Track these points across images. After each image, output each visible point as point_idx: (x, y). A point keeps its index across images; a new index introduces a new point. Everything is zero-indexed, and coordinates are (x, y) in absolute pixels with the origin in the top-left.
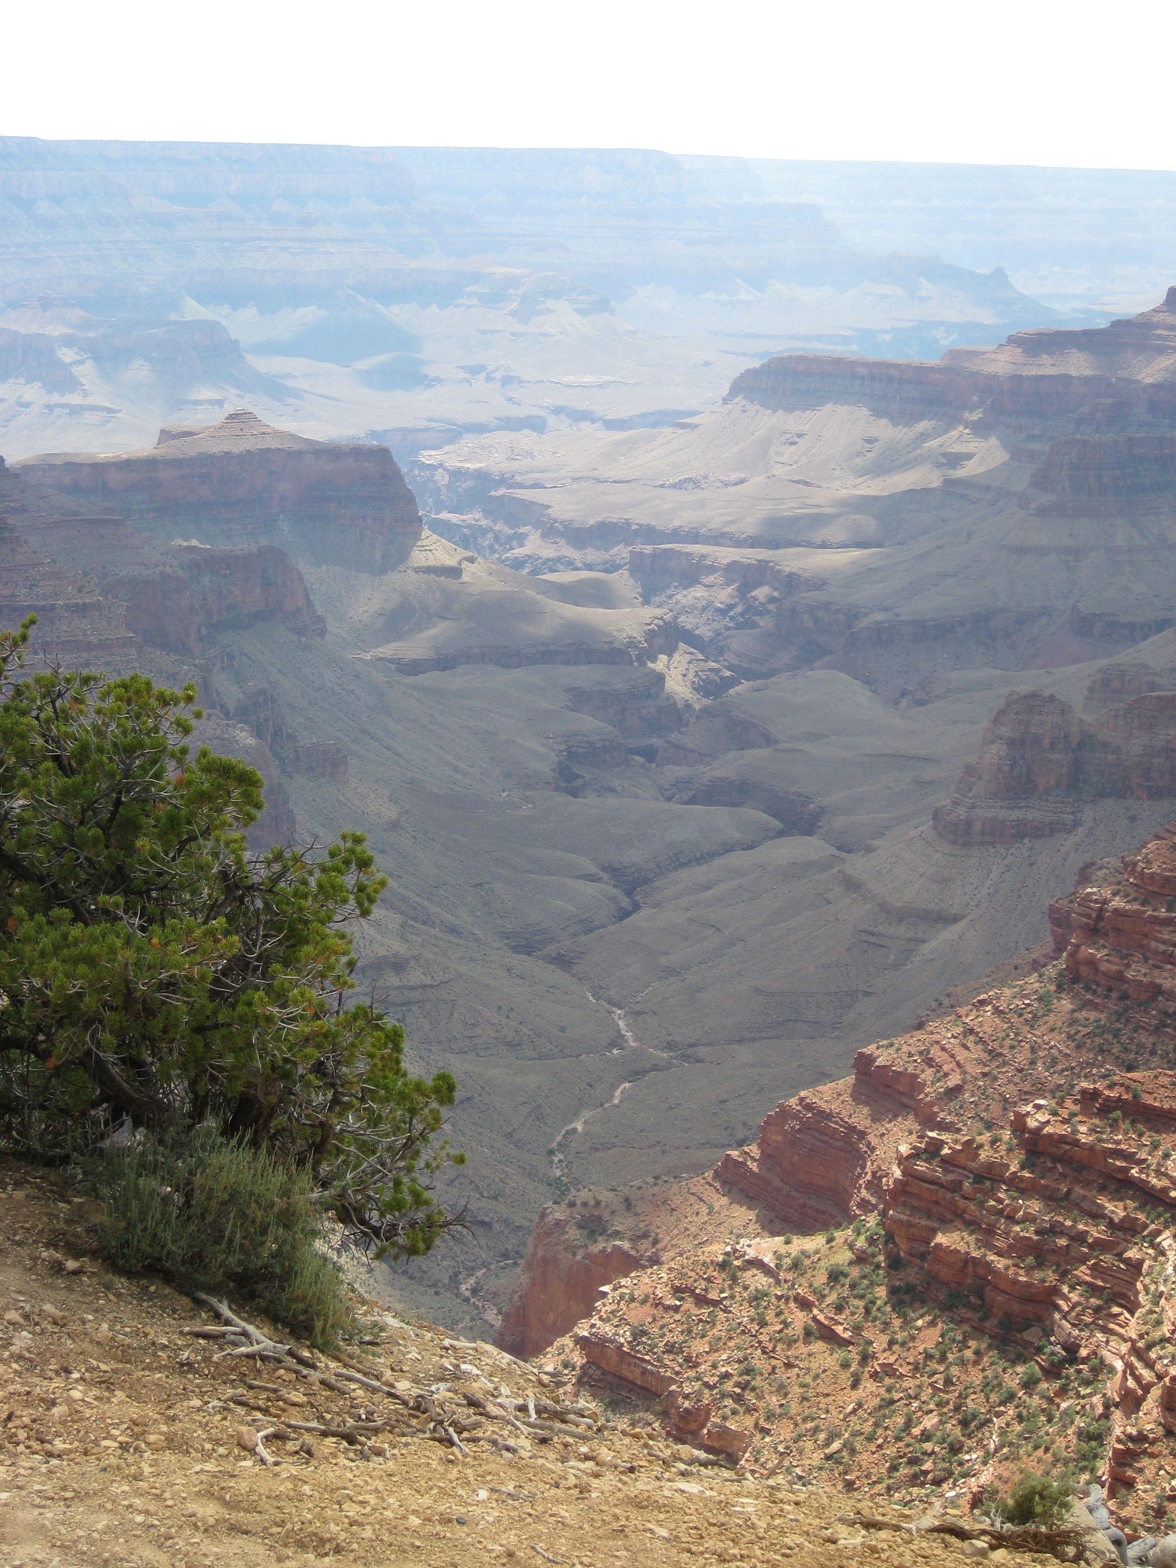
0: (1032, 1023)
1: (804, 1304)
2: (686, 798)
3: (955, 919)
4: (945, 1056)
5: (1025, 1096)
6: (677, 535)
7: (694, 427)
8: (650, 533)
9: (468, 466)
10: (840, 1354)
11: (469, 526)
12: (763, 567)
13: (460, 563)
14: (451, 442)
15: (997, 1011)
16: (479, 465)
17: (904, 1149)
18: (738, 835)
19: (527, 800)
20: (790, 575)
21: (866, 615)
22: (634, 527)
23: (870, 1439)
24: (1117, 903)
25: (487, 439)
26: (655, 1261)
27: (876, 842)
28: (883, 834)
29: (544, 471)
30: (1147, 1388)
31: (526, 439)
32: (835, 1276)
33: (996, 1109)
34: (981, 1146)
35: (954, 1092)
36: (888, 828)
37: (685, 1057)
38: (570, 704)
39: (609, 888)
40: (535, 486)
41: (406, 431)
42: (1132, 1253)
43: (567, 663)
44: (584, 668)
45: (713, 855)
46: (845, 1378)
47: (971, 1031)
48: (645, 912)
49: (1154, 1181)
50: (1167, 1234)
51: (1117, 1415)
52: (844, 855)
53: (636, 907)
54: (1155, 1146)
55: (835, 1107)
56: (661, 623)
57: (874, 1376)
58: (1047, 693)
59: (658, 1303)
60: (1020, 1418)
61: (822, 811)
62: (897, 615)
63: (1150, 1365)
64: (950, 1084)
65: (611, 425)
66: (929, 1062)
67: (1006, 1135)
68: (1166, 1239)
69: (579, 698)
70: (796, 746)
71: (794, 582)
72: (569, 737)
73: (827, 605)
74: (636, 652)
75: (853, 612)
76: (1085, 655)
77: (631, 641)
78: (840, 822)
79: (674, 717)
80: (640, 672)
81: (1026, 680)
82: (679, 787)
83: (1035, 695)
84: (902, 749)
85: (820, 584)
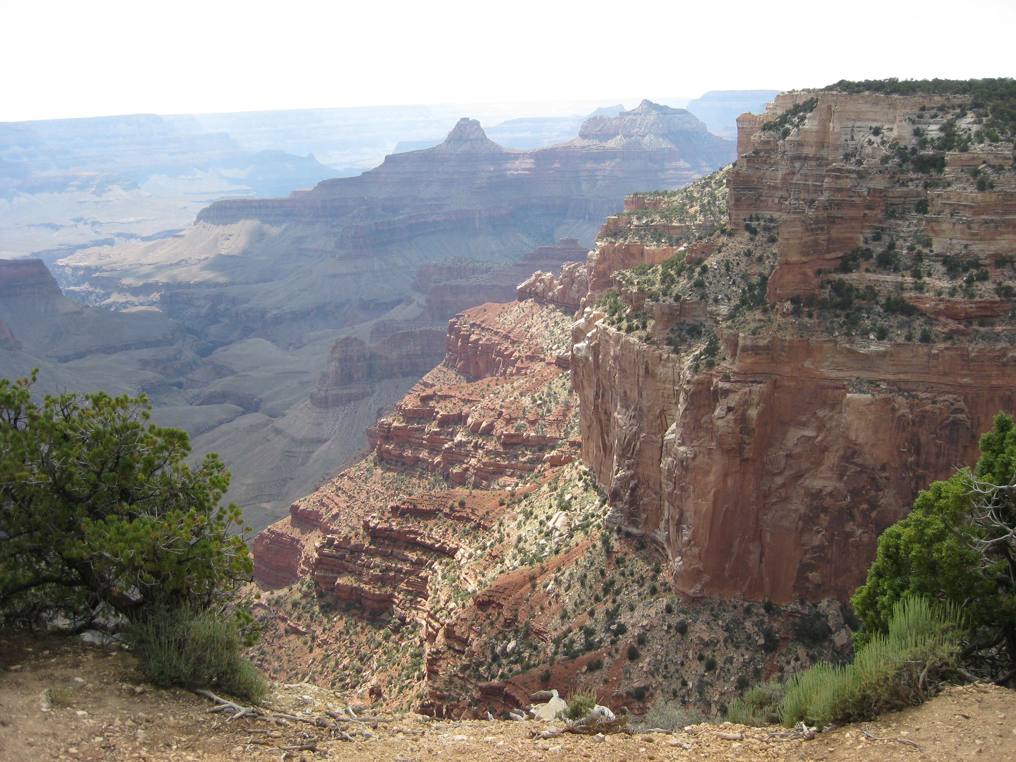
0: (365, 481)
1: (284, 620)
2: (199, 403)
3: (326, 441)
4: (330, 501)
5: (367, 513)
6: (181, 286)
7: (182, 236)
8: (168, 286)
9: (80, 264)
10: (302, 639)
11: (84, 292)
12: (221, 296)
14: (71, 254)
15: (350, 478)
16: (85, 264)
17: (318, 544)
18: (224, 416)
20: (234, 298)
21: (270, 312)
22: (160, 284)
23: (321, 673)
24: (396, 424)
25: (87, 251)
28: (289, 407)
29: (115, 263)
30: (437, 631)
31: (106, 249)
32: (295, 605)
33: (355, 521)
34: (351, 538)
35: (336, 516)
36: (291, 404)
38: (140, 367)
40: (113, 270)
41: (49, 251)
42: (423, 574)
43: (137, 349)
44: (145, 350)
45: (214, 427)
46: (306, 649)
47: (340, 488)
49: (428, 541)
50: (436, 563)
51: (426, 644)
52: (273, 419)
54: (426, 526)
55: (284, 531)
56: (177, 326)
57: (319, 646)
58: (353, 337)
60: (385, 653)
61: (261, 401)
62: (283, 310)
63: (437, 620)
64: (334, 513)
65: (144, 239)
66: (323, 505)
67: (361, 531)
68: (436, 566)
69: (145, 364)
70: (245, 373)
71: (235, 301)
72: (142, 382)
73: (251, 309)
74: (167, 341)
75: (264, 311)
76: (368, 318)
77: (165, 336)
78: (269, 405)
79: (189, 367)
80: (170, 349)
81: (343, 332)
82: (195, 398)
83: (348, 339)
84: (292, 369)
85: (247, 300)
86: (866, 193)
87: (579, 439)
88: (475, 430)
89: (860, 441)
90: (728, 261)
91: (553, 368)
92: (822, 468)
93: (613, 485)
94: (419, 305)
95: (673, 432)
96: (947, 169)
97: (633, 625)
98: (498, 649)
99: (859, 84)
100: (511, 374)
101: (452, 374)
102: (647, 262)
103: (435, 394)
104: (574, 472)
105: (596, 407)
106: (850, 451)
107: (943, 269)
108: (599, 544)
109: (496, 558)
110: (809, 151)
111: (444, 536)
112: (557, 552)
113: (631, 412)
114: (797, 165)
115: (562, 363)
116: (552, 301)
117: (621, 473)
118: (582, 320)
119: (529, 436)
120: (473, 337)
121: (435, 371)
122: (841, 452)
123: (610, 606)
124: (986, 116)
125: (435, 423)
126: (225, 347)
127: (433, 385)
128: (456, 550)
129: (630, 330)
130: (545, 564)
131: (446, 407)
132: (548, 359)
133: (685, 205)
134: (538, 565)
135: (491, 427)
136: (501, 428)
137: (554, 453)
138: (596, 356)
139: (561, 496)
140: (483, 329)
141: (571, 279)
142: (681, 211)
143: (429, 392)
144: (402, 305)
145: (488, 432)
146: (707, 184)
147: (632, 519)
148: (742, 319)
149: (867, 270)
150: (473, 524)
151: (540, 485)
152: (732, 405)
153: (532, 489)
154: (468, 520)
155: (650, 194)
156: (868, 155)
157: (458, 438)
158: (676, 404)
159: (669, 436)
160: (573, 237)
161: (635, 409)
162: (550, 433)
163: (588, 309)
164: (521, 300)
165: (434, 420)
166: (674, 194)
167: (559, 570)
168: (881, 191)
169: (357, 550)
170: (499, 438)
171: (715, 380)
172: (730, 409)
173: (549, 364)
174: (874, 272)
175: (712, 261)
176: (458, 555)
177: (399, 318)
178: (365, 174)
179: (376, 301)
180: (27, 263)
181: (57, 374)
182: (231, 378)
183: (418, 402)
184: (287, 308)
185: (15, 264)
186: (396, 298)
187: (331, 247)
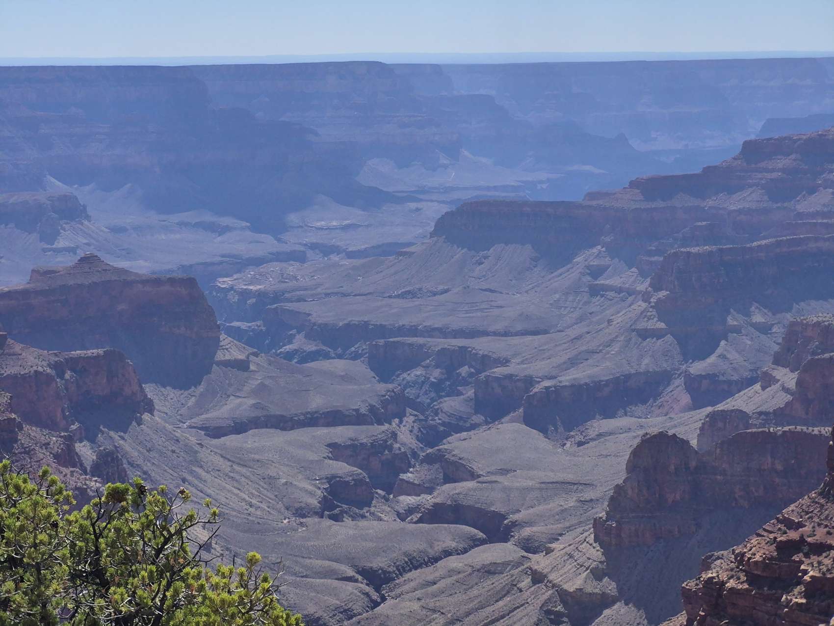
2: (415, 519)
6: (402, 331)
7: (411, 254)
8: (382, 330)
9: (251, 287)
11: (253, 330)
12: (463, 349)
13: (248, 357)
14: (239, 271)
16: (259, 287)
18: (454, 544)
19: (301, 524)
20: (484, 356)
21: (539, 382)
22: (371, 327)
24: (731, 584)
25: (264, 268)
27: (553, 546)
28: (558, 539)
29: (306, 289)
31: (291, 268)
36: (561, 535)
38: (330, 455)
39: (363, 586)
40: (300, 300)
41: (205, 264)
43: (328, 425)
44: (339, 428)
45: (436, 560)
48: (389, 602)
52: (530, 555)
53: (383, 599)
56: (393, 394)
58: (670, 433)
61: (514, 524)
62: (560, 382)
65: (351, 255)
69: (336, 450)
70: (493, 478)
71: (486, 361)
72: (330, 479)
73: (510, 377)
74: (375, 416)
75: (530, 381)
76: (697, 405)
77: (372, 409)
78: (526, 532)
79: (404, 461)
80: (378, 431)
81: (655, 424)
82: (411, 511)
83: (662, 436)
84: (570, 477)
85: (505, 362)
94: (786, 390)
101: (832, 509)
103: (802, 540)
121: (805, 501)
125: (801, 588)
126: (464, 434)
127: (800, 525)
131: (819, 563)
143: (793, 535)
144: (757, 387)
165: (798, 583)
177: (749, 409)
178: (708, 170)
179: (712, 377)
180: (172, 281)
181: (204, 455)
182: (470, 484)
183: (772, 551)
184: (566, 379)
185: (156, 281)
186: (746, 374)
187: (643, 286)
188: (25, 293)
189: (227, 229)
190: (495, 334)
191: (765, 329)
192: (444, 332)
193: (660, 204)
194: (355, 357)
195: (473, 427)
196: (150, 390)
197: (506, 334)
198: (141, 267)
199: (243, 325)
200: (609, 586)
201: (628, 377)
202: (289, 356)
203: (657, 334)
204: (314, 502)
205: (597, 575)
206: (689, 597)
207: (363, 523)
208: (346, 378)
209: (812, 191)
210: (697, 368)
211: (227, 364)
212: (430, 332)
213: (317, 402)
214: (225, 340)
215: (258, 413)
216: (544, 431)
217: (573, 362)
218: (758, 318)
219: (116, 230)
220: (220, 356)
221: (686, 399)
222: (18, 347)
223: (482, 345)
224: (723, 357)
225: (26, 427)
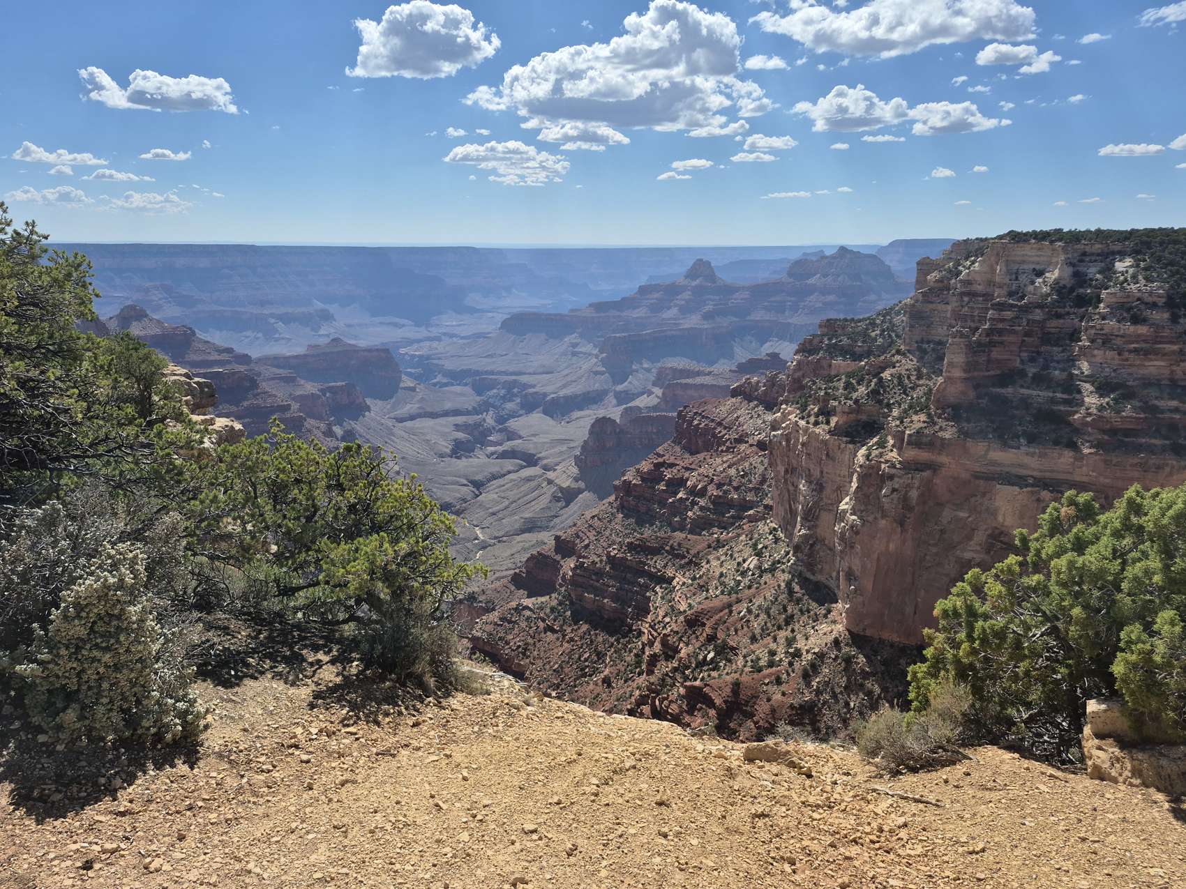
0: (610, 522)
1: (543, 620)
2: (495, 457)
4: (583, 534)
5: (609, 546)
6: (487, 373)
7: (490, 338)
8: (477, 373)
9: (416, 353)
10: (556, 635)
11: (417, 373)
12: (515, 381)
13: (415, 385)
14: (410, 346)
15: (599, 519)
16: (419, 353)
17: (572, 566)
18: (512, 468)
19: (442, 461)
20: (525, 384)
21: (550, 395)
22: (472, 371)
23: (568, 662)
24: (634, 482)
25: (422, 344)
26: (493, 609)
27: (556, 468)
28: (559, 465)
29: (442, 354)
30: (655, 638)
31: (435, 344)
32: (553, 609)
33: (600, 551)
34: (597, 563)
35: (587, 546)
36: (560, 463)
37: (499, 542)
38: (455, 429)
39: (471, 488)
40: (439, 359)
42: (648, 594)
43: (453, 416)
44: (459, 417)
45: (505, 475)
46: (558, 643)
48: (483, 495)
49: (652, 570)
50: (658, 587)
51: (647, 648)
52: (546, 472)
53: (481, 493)
54: (652, 559)
55: (549, 553)
56: (483, 401)
57: (568, 642)
58: (608, 417)
59: (496, 624)
60: (616, 652)
61: (539, 458)
62: (559, 395)
63: (656, 631)
64: (585, 543)
65: (463, 338)
66: (578, 537)
67: (604, 558)
68: (658, 589)
69: (457, 427)
70: (529, 438)
71: (526, 386)
72: (455, 440)
73: (536, 393)
74: (476, 411)
75: (545, 395)
76: (619, 404)
77: (474, 408)
78: (545, 462)
79: (489, 432)
80: (477, 418)
81: (601, 413)
82: (492, 454)
83: (604, 418)
84: (563, 437)
85: (533, 386)
86: (1025, 324)
87: (771, 503)
88: (693, 492)
89: (1006, 524)
90: (900, 374)
91: (754, 448)
92: (972, 543)
93: (796, 540)
94: (657, 397)
95: (847, 504)
96: (1102, 305)
97: (808, 652)
98: (701, 657)
99: (1026, 234)
100: (722, 451)
101: (678, 449)
102: (833, 373)
103: (664, 462)
104: (766, 528)
105: (786, 480)
106: (997, 531)
107: (1092, 388)
108: (783, 585)
109: (703, 588)
110: (979, 288)
111: (665, 566)
112: (750, 587)
113: (813, 486)
114: (966, 299)
115: (761, 445)
116: (756, 399)
117: (803, 531)
118: (779, 414)
119: (732, 498)
120: (696, 422)
121: (666, 445)
122: (989, 532)
123: (788, 633)
124: (1144, 260)
125: (663, 483)
126: (516, 419)
127: (663, 455)
128: (674, 578)
129: (816, 424)
130: (739, 596)
131: (672, 472)
132: (751, 441)
133: (867, 329)
134: (734, 596)
135: (705, 489)
136: (712, 491)
137: (751, 512)
138: (788, 441)
139: (755, 545)
140: (703, 417)
141: (772, 382)
142: (865, 334)
143: (660, 460)
144: (645, 396)
145: (702, 493)
146: (888, 313)
147: (811, 566)
148: (909, 420)
149: (1022, 386)
150: (687, 560)
151: (739, 535)
152: (896, 486)
153: (732, 538)
154: (684, 557)
155: (840, 320)
156: (1030, 293)
157: (680, 495)
158: (851, 482)
159: (843, 506)
160: (776, 351)
161: (817, 484)
162: (750, 497)
163: (784, 406)
164: (733, 397)
165: (663, 481)
166: (860, 321)
167: (751, 601)
168: (1039, 322)
169: (600, 574)
170: (710, 497)
171: (883, 466)
172: (894, 490)
173: (751, 445)
174: (1028, 388)
175: (886, 375)
176: (674, 583)
177: (642, 405)
178: (623, 299)
179: (626, 392)
180: (377, 350)
181: (395, 430)
182: (520, 441)
183: (652, 467)
184: (561, 393)
185: (369, 350)
186: (640, 390)
187: (596, 352)
188: (305, 356)
189: (403, 326)
190: (530, 374)
191: (648, 370)
192: (506, 373)
193: (602, 315)
194: (466, 385)
195: (521, 415)
196: (368, 401)
197: (535, 374)
198: (362, 343)
199: (413, 371)
200: (582, 485)
201: (589, 392)
202: (435, 385)
203: (602, 373)
204: (448, 451)
205: (576, 480)
206: (616, 488)
207: (471, 460)
208: (462, 394)
209: (669, 308)
210: (620, 388)
211: (405, 388)
212: (500, 373)
213: (448, 406)
214: (404, 377)
215: (421, 411)
216: (552, 417)
217: (564, 386)
218: (646, 366)
219: (349, 326)
220: (402, 385)
221: (614, 402)
222: (302, 382)
223: (524, 379)
224: (630, 383)
225: (308, 420)
